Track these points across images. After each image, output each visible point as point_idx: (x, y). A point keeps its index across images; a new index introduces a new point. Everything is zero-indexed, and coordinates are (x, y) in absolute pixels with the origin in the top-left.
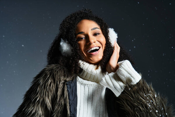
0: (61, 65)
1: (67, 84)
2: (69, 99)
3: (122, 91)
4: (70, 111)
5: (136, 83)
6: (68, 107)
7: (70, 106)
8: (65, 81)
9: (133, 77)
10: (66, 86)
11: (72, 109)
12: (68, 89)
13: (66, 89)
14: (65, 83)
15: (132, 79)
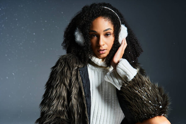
0: (73, 54)
1: (79, 70)
2: (83, 82)
3: (121, 87)
4: (85, 93)
5: (131, 80)
6: (83, 89)
7: (84, 88)
8: (78, 68)
9: (128, 75)
10: (79, 72)
11: (86, 90)
12: (81, 74)
13: (79, 74)
14: (78, 70)
15: (128, 77)
